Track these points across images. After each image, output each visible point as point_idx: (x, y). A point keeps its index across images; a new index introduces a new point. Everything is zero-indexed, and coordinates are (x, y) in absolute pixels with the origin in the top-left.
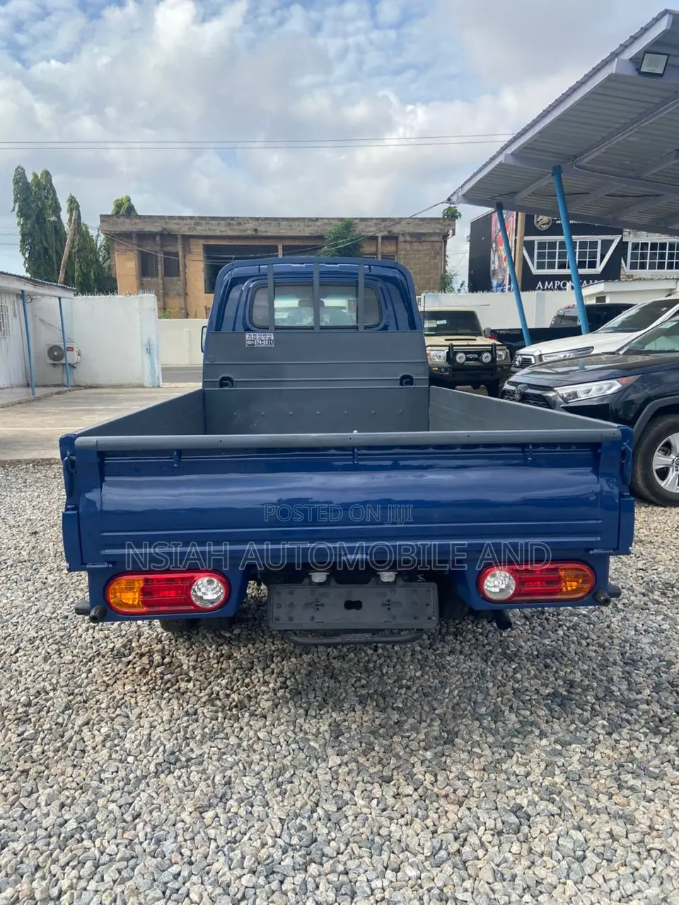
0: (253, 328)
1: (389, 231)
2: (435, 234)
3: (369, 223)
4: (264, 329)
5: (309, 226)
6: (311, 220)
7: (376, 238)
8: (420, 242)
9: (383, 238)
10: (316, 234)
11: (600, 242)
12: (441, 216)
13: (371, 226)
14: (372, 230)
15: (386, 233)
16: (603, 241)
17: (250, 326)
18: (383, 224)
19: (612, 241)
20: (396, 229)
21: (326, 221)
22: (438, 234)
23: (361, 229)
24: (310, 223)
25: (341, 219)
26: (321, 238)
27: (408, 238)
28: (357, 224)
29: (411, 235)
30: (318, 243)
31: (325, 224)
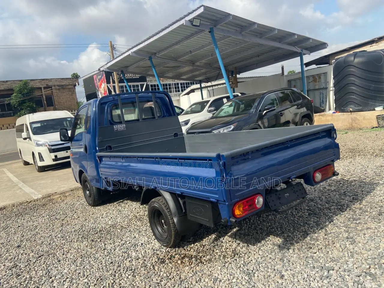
0: (114, 123)
1: (47, 85)
2: (69, 85)
3: (35, 82)
4: (120, 123)
5: (3, 85)
6: (4, 82)
7: (41, 88)
8: (63, 89)
9: (45, 88)
10: (7, 89)
11: (139, 85)
12: (71, 77)
13: (37, 83)
14: (38, 85)
15: (45, 86)
16: (140, 84)
17: (113, 123)
18: (43, 81)
19: (144, 85)
20: (50, 84)
21: (12, 82)
22: (72, 85)
23: (32, 84)
24: (4, 83)
25: (21, 81)
26: (12, 90)
27: (57, 88)
28: (29, 82)
29: (58, 86)
30: (10, 92)
31: (12, 83)
